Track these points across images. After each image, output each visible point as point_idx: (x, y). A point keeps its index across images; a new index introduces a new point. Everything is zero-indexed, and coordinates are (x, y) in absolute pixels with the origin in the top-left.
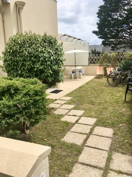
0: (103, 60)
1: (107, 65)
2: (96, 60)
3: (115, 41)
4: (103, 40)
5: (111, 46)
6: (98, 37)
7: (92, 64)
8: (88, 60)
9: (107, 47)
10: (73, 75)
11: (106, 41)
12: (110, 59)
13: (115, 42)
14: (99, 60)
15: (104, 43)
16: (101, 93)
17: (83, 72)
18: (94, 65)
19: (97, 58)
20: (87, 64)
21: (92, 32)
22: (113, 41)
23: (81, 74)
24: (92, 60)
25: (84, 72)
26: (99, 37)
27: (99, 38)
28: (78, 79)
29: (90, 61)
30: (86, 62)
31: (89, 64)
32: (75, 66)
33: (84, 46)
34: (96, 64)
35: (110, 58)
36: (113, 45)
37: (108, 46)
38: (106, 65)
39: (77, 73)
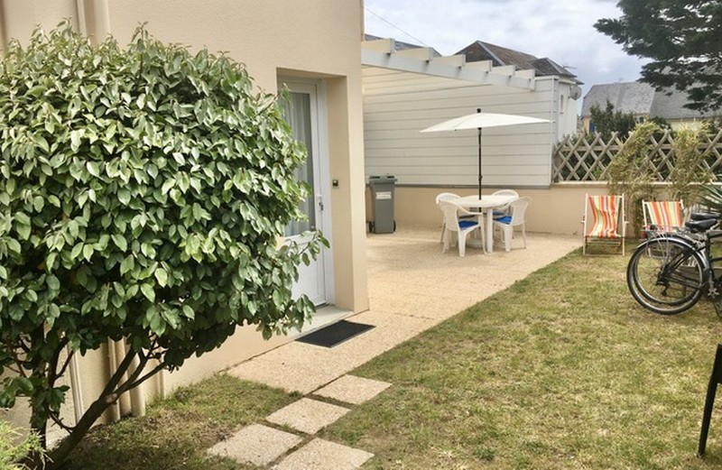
0: (630, 159)
1: (651, 189)
2: (590, 160)
3: (709, 64)
4: (650, 60)
5: (689, 88)
6: (626, 49)
7: (573, 179)
8: (549, 160)
9: (670, 94)
10: (463, 235)
11: (662, 66)
12: (664, 157)
13: (710, 71)
14: (606, 160)
15: (650, 76)
16: (569, 361)
17: (517, 219)
18: (584, 186)
19: (598, 153)
20: (547, 181)
21: (596, 26)
22: (700, 64)
23: (507, 229)
24: (573, 160)
25: (523, 222)
26: (630, 46)
27: (631, 52)
28: (490, 256)
29: (562, 166)
30: (542, 171)
31: (556, 179)
32: (480, 189)
33: (532, 91)
34: (589, 179)
35: (666, 151)
36: (697, 85)
37: (673, 88)
38: (642, 188)
39: (487, 225)
